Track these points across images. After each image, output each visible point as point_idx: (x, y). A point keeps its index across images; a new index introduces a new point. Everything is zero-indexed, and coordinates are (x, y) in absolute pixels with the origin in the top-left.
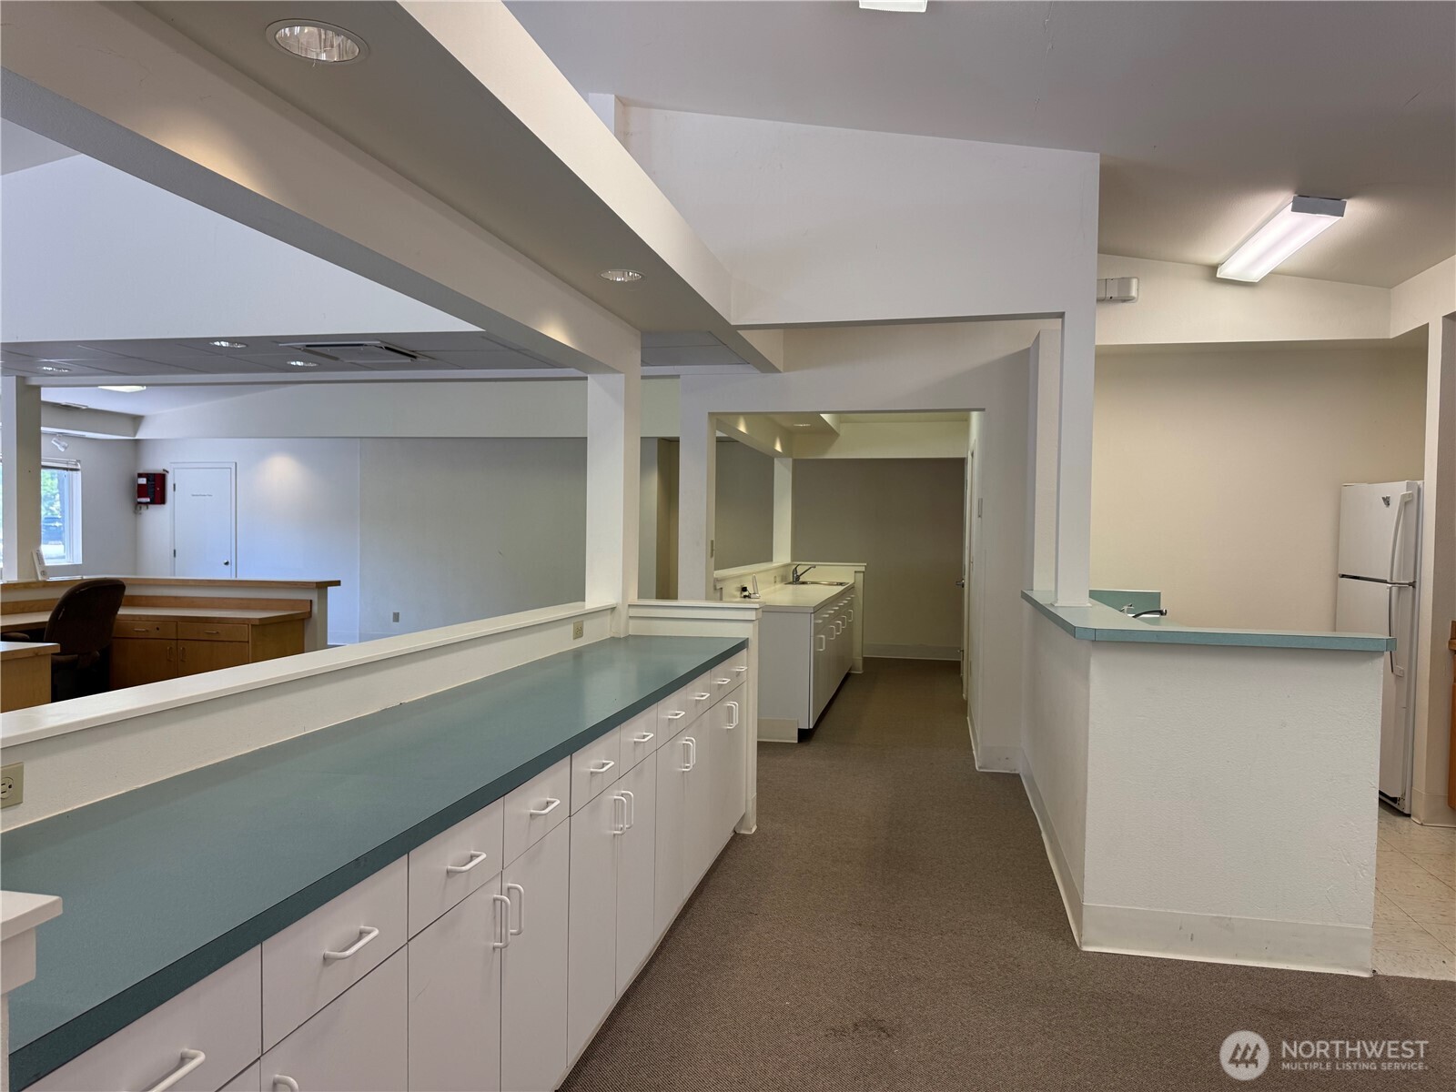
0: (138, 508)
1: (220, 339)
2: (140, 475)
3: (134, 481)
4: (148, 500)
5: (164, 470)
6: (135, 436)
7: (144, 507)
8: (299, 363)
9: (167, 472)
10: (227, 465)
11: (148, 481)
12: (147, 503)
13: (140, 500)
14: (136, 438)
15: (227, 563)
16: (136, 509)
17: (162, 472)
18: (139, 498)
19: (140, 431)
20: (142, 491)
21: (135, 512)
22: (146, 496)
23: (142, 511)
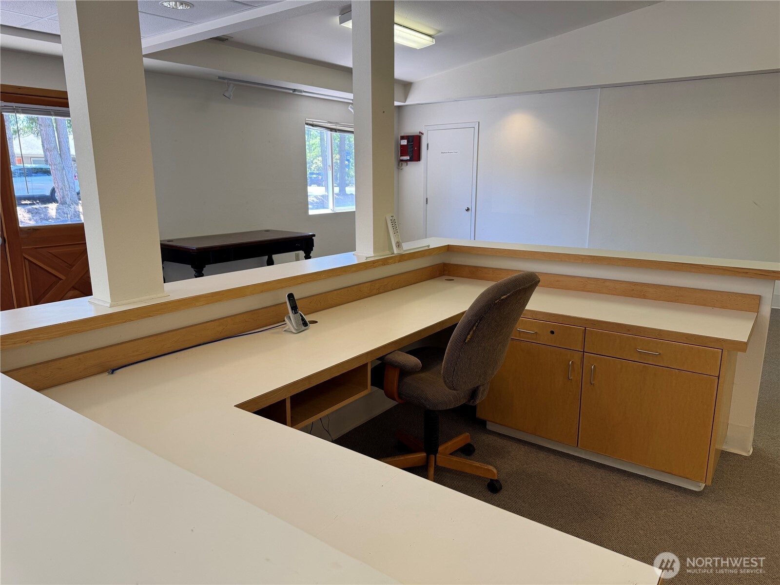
0: (400, 165)
2: (403, 138)
3: (397, 143)
4: (408, 158)
5: (420, 133)
6: (405, 102)
7: (404, 164)
9: (422, 134)
10: (471, 125)
11: (408, 142)
12: (407, 161)
13: (402, 158)
14: (406, 103)
15: (468, 210)
16: (399, 165)
17: (418, 134)
18: (401, 156)
19: (408, 97)
20: (403, 150)
21: (398, 169)
22: (407, 155)
23: (403, 167)
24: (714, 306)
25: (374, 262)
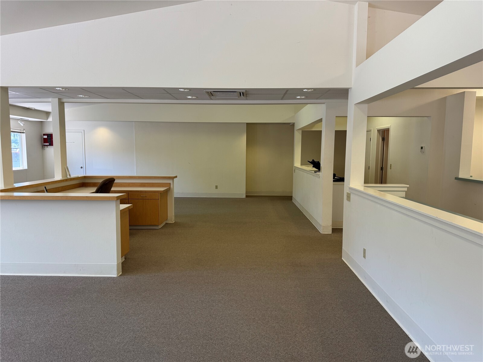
1: (181, 88)
2: (44, 135)
3: (41, 137)
4: (48, 144)
5: (52, 133)
6: (47, 120)
7: (46, 147)
8: (190, 97)
10: (81, 131)
11: (47, 137)
12: (47, 145)
13: (44, 144)
14: (48, 120)
16: (43, 147)
18: (44, 143)
19: (49, 118)
20: (45, 141)
21: (42, 149)
22: (47, 143)
23: (45, 148)
24: (161, 187)
25: (63, 180)
